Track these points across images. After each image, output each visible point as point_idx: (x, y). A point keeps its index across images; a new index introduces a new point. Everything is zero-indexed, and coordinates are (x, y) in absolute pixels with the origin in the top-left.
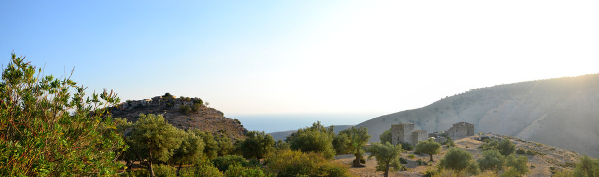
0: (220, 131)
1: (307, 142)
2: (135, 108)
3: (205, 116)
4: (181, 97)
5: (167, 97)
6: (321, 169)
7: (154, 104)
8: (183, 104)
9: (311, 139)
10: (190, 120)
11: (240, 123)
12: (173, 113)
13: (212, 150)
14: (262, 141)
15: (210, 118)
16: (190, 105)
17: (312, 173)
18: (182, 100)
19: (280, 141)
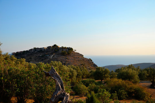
0: (81, 65)
1: (125, 74)
2: (39, 52)
3: (74, 57)
4: (62, 47)
5: (55, 47)
6: (131, 88)
7: (48, 50)
8: (63, 50)
9: (127, 73)
10: (67, 59)
11: (92, 61)
12: (58, 55)
13: (79, 75)
14: (103, 72)
15: (77, 58)
16: (67, 51)
17: (126, 89)
18: (63, 48)
19: (112, 72)
